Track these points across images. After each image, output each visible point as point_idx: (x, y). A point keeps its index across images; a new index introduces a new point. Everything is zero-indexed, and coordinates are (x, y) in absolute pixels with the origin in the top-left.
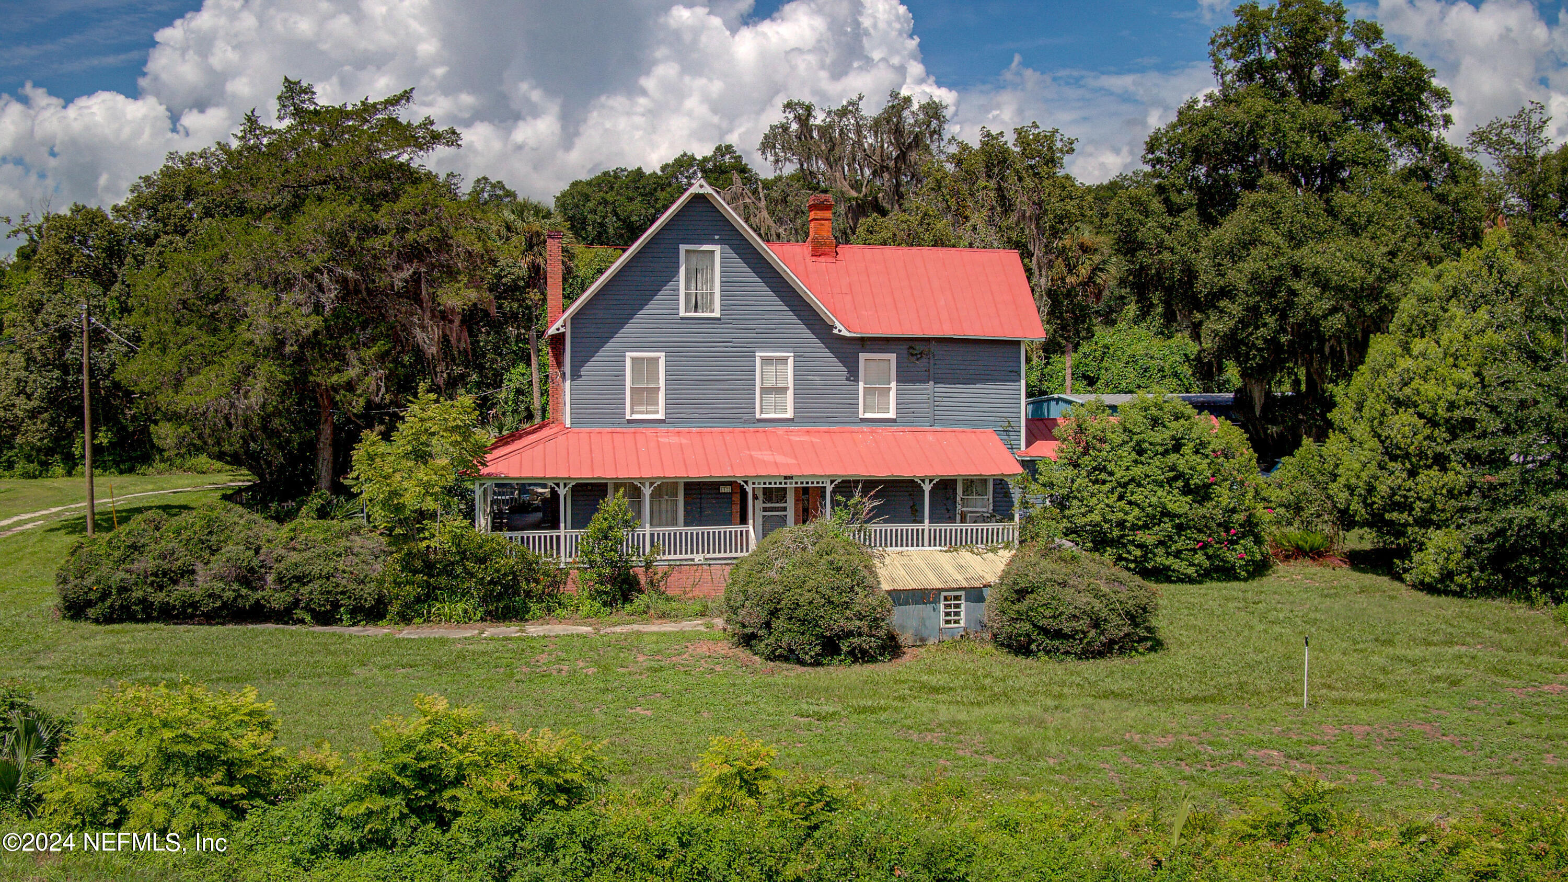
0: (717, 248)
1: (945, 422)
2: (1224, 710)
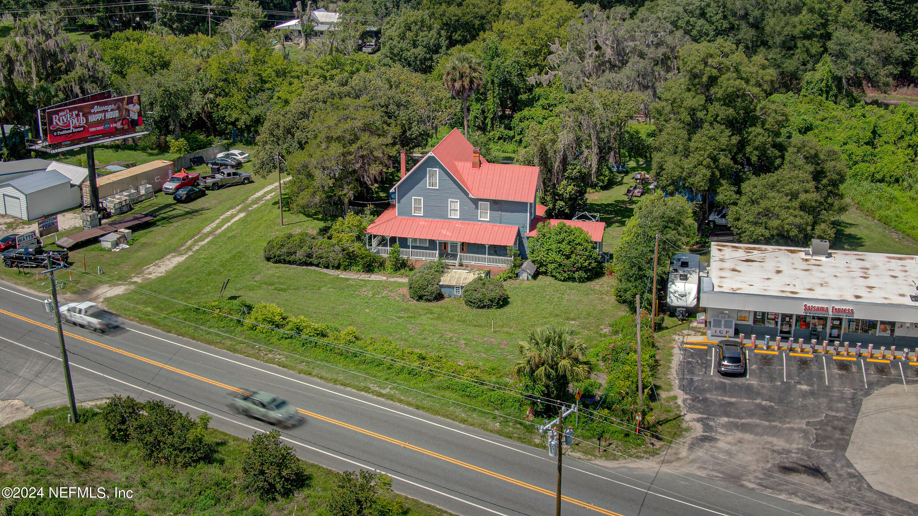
0: (437, 169)
1: (504, 223)
2: (477, 330)
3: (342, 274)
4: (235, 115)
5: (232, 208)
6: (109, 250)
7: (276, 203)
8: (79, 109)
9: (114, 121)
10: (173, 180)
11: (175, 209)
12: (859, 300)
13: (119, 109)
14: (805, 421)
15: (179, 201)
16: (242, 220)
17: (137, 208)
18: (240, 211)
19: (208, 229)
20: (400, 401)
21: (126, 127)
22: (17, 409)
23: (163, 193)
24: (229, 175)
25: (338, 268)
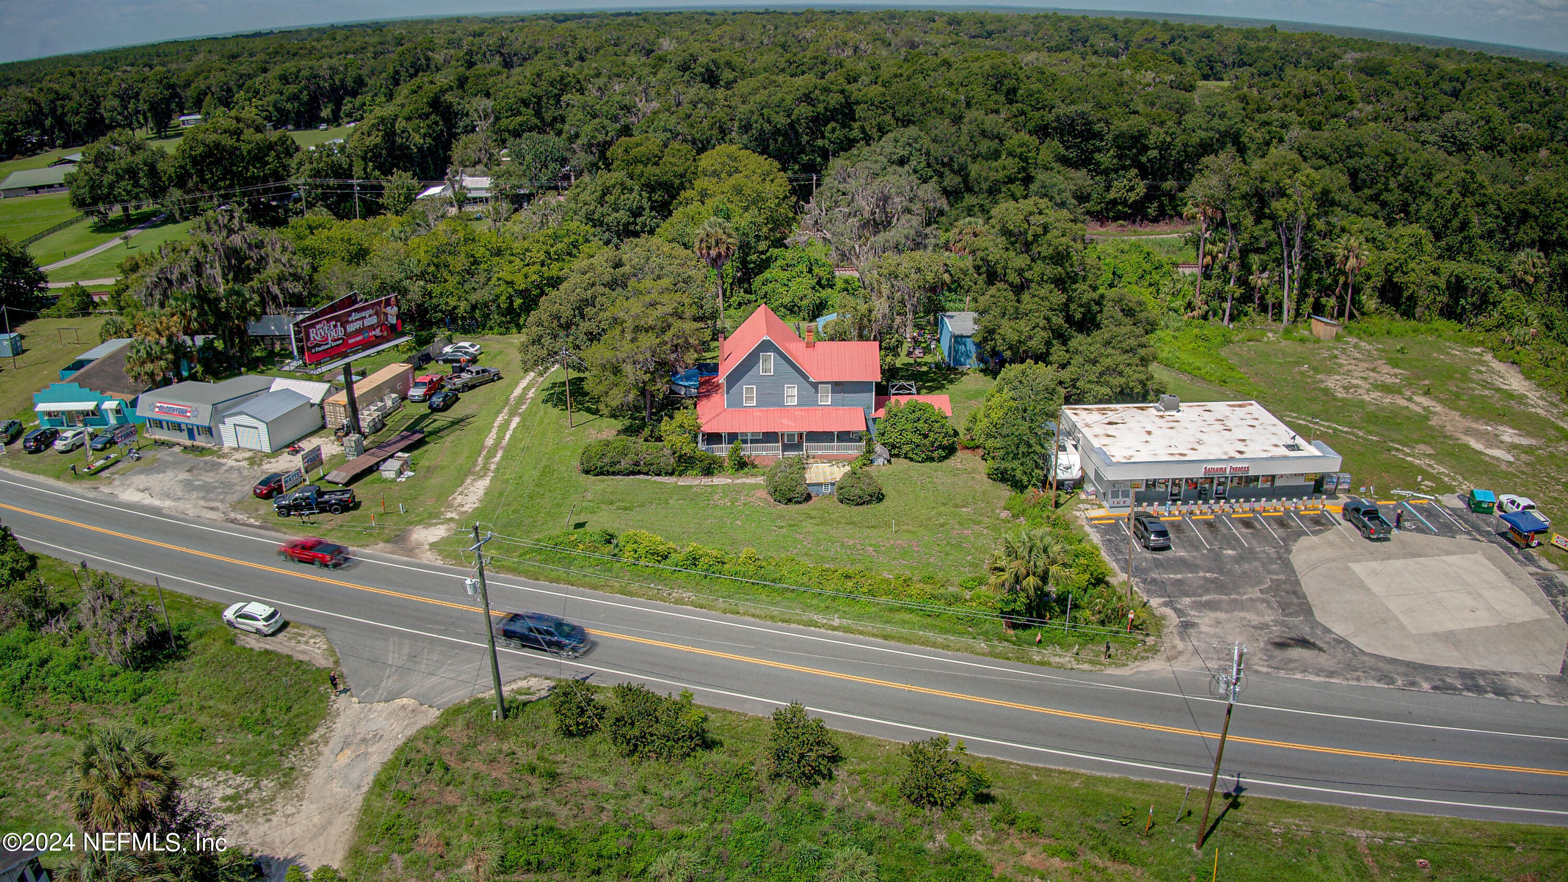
0: (772, 354)
1: (847, 405)
2: (874, 532)
3: (682, 482)
4: (452, 302)
5: (499, 412)
6: (393, 481)
7: (546, 401)
8: (336, 319)
9: (372, 328)
10: (417, 385)
11: (435, 420)
12: (1243, 456)
13: (377, 313)
14: (1257, 589)
15: (434, 409)
16: (523, 426)
17: (389, 422)
18: (512, 414)
19: (489, 442)
20: (861, 633)
21: (385, 334)
22: (413, 711)
23: (408, 401)
24: (478, 373)
25: (672, 474)
